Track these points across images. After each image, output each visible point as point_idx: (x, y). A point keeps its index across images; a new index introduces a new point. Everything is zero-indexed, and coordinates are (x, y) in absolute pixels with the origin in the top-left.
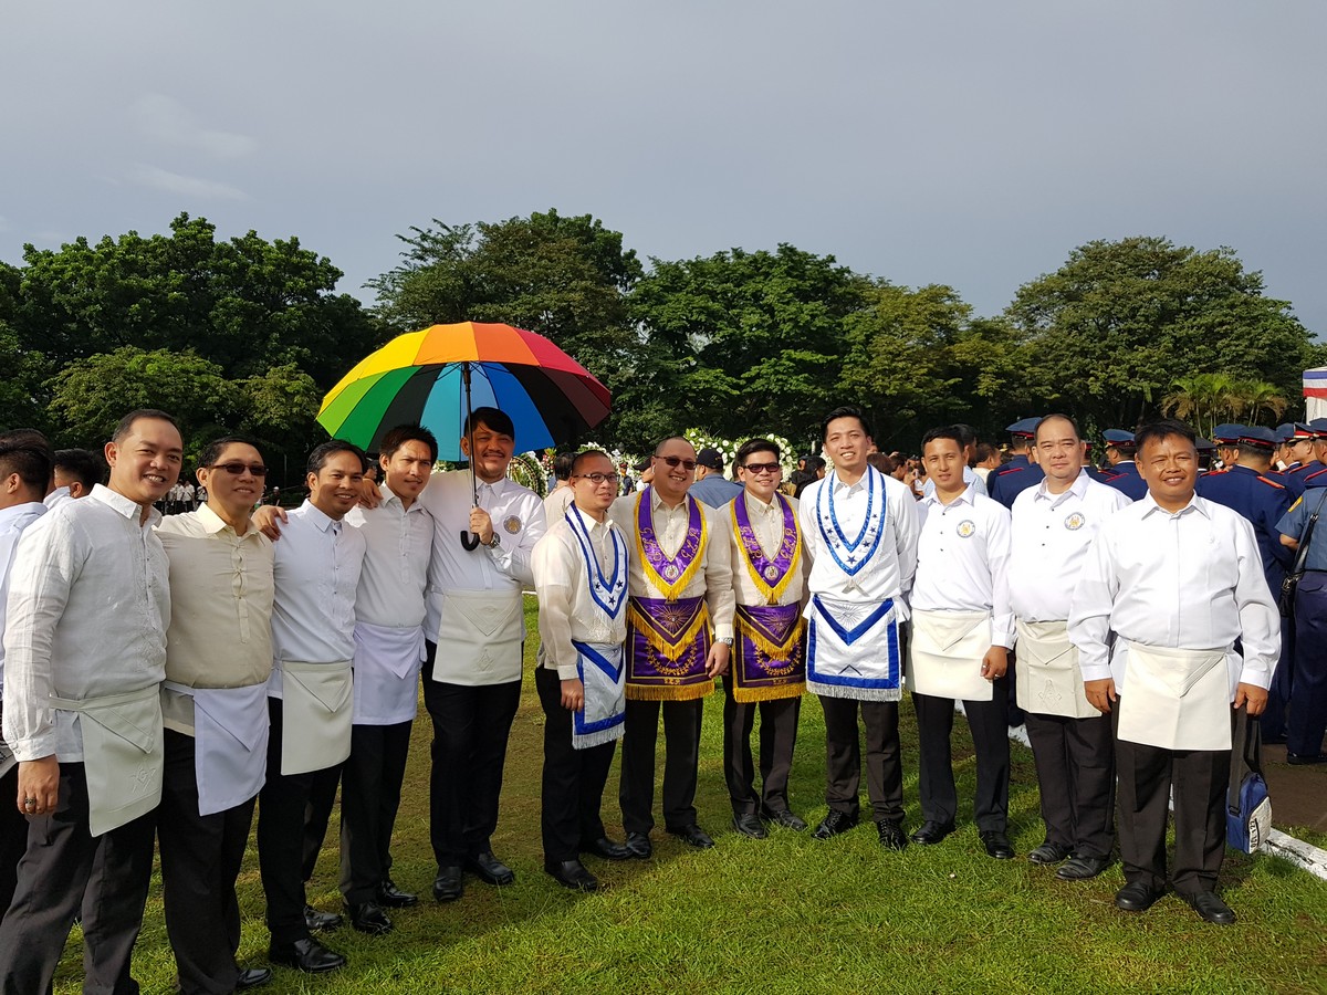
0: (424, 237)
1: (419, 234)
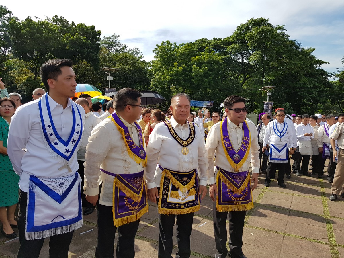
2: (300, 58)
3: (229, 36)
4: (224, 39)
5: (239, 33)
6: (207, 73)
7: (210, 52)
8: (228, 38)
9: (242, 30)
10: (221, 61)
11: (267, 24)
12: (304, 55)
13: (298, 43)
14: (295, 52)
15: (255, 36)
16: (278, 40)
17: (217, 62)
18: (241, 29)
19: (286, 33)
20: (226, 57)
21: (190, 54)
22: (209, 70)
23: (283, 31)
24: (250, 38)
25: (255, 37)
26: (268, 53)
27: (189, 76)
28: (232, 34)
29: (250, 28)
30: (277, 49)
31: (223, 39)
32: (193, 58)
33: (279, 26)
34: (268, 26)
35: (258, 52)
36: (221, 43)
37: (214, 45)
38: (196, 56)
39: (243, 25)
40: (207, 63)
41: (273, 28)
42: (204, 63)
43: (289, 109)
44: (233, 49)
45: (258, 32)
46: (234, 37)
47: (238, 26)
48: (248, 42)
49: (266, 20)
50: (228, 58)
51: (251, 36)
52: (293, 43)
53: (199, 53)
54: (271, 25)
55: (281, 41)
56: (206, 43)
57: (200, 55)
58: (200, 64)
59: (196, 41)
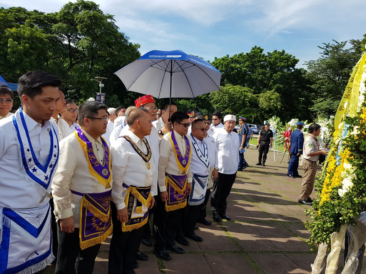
0: (327, 47)
1: (325, 45)
2: (129, 53)
3: (54, 12)
4: (48, 14)
5: (67, 12)
6: (27, 51)
7: (32, 26)
8: (52, 14)
9: (70, 9)
10: (45, 40)
11: (97, 10)
12: (132, 50)
13: (126, 37)
14: (124, 45)
15: (86, 20)
16: (109, 30)
17: (41, 40)
18: (69, 7)
19: (116, 24)
20: (51, 36)
21: (4, 23)
22: (31, 48)
23: (113, 21)
24: (80, 21)
25: (86, 22)
26: (99, 41)
27: (3, 51)
28: (58, 11)
29: (80, 9)
30: (107, 39)
31: (46, 14)
32: (9, 29)
33: (109, 14)
34: (100, 12)
35: (88, 38)
36: (44, 19)
37: (35, 19)
38: (13, 28)
39: (71, 4)
40: (28, 39)
41: (103, 15)
42: (24, 38)
43: (117, 101)
44: (59, 29)
45: (89, 16)
46: (61, 16)
47: (66, 4)
48: (78, 25)
49: (96, 5)
50: (53, 37)
51: (81, 19)
52: (122, 36)
53: (17, 25)
54: (102, 11)
55: (112, 31)
56: (25, 13)
57: (18, 27)
58: (18, 38)
59: (11, 8)
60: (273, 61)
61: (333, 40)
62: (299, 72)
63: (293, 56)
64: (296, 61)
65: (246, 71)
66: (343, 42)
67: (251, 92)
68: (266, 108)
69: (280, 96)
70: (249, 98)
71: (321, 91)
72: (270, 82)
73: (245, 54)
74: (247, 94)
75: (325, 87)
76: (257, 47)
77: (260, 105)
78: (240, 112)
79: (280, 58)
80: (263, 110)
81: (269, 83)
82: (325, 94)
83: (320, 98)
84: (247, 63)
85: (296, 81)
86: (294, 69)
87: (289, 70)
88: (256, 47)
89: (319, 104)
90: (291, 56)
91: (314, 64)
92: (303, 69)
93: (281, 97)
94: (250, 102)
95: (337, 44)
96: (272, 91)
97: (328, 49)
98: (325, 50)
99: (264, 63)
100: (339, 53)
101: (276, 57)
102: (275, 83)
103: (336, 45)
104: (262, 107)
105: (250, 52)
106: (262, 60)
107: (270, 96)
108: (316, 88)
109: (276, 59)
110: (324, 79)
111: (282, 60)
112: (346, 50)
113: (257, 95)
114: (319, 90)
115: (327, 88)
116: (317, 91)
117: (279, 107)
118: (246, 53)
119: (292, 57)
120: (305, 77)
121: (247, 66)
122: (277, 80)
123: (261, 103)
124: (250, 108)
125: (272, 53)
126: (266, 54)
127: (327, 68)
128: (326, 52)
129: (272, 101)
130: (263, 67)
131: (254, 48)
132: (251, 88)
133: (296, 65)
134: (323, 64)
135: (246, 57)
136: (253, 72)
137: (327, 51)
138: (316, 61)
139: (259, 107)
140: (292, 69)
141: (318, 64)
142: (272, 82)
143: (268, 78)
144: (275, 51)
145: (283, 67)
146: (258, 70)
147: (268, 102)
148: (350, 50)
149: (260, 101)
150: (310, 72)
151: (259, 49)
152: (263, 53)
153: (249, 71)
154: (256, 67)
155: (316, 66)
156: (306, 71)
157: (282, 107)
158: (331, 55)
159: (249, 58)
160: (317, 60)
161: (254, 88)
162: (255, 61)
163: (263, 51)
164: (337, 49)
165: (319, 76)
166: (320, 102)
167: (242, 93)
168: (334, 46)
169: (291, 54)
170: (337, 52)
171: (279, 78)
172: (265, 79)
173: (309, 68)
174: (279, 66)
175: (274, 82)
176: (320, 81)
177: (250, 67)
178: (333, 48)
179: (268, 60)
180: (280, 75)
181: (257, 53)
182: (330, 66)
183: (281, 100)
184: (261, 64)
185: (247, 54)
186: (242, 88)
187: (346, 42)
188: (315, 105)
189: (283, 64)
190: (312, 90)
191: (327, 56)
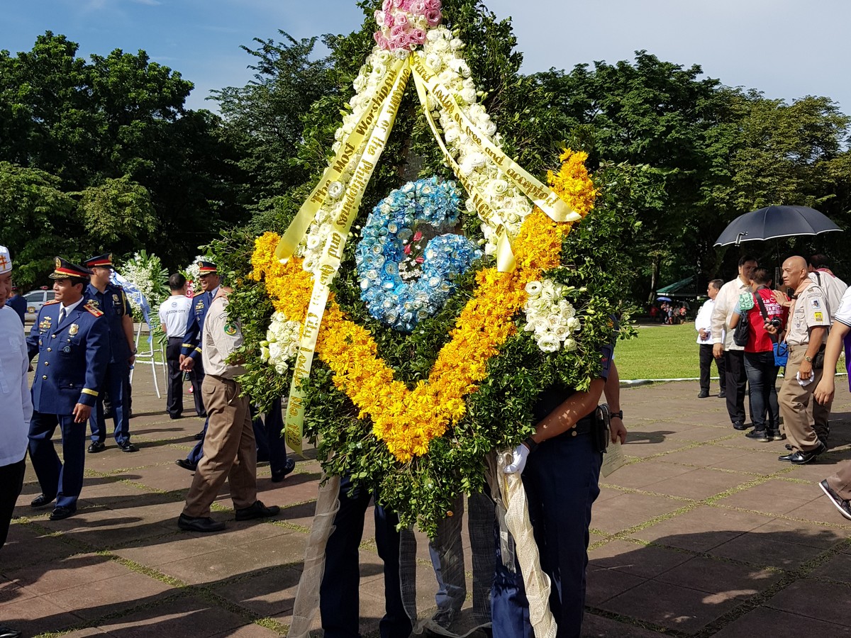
1: (261, 45)
60: (115, 84)
61: (282, 32)
62: (198, 120)
63: (175, 73)
64: (185, 89)
65: (27, 112)
66: (306, 40)
67: (52, 183)
68: (109, 234)
69: (151, 194)
70: (48, 204)
71: (265, 178)
72: (112, 151)
73: (14, 56)
74: (38, 190)
75: (275, 165)
76: (56, 35)
77: (88, 227)
78: (23, 254)
79: (135, 75)
80: (101, 243)
81: (109, 155)
82: (278, 184)
83: (265, 197)
84: (26, 87)
85: (192, 147)
86: (183, 112)
87: (168, 114)
88: (50, 34)
89: (266, 214)
90: (168, 70)
91: (239, 99)
92: (208, 112)
93: (153, 199)
94: (52, 216)
95: (292, 43)
96: (122, 180)
97: (269, 56)
98: (262, 60)
99: (86, 89)
100: (299, 70)
101: (121, 71)
102: (128, 153)
103: (290, 47)
104: (95, 232)
105: (31, 51)
106: (76, 80)
107: (117, 196)
108: (251, 170)
109: (123, 77)
110: (268, 142)
111: (142, 82)
112: (318, 63)
113: (76, 193)
114: (260, 175)
115: (282, 168)
116: (255, 177)
117: (151, 228)
118: (19, 54)
119: (171, 73)
120: (218, 136)
121: (26, 97)
122: (132, 144)
123: (92, 220)
124: (57, 237)
125: (106, 58)
126: (90, 62)
127: (275, 113)
128: (265, 65)
129: (128, 210)
130: (81, 101)
131: (44, 39)
132: (52, 173)
133: (187, 98)
134: (261, 100)
135: (19, 67)
136: (52, 119)
137: (269, 62)
138: (243, 91)
139: (87, 232)
140: (176, 110)
141: (249, 99)
142: (119, 151)
143: (105, 138)
144: (118, 54)
145: (148, 105)
146: (68, 110)
147: (114, 214)
148: (327, 64)
149: (88, 214)
150: (228, 121)
151: (63, 43)
152: (78, 55)
153: (37, 114)
154: (58, 102)
155: (243, 103)
156: (216, 119)
157: (160, 229)
158: (280, 73)
159: (31, 72)
160: (244, 87)
161: (60, 171)
162: (53, 82)
163: (75, 49)
164: (295, 57)
165: (254, 133)
166: (267, 209)
167: (20, 189)
168: (285, 49)
169: (167, 66)
170: (294, 67)
171: (138, 138)
172: (96, 141)
173: (226, 110)
174: (134, 99)
175: (124, 149)
176: (260, 148)
177: (38, 102)
178: (282, 53)
179: (98, 79)
180: (142, 130)
181: (56, 54)
182: (280, 107)
183: (155, 207)
184: (75, 93)
185: (23, 56)
186: (20, 169)
187: (314, 39)
188: (255, 219)
189: (145, 95)
190: (241, 176)
191: (270, 77)
